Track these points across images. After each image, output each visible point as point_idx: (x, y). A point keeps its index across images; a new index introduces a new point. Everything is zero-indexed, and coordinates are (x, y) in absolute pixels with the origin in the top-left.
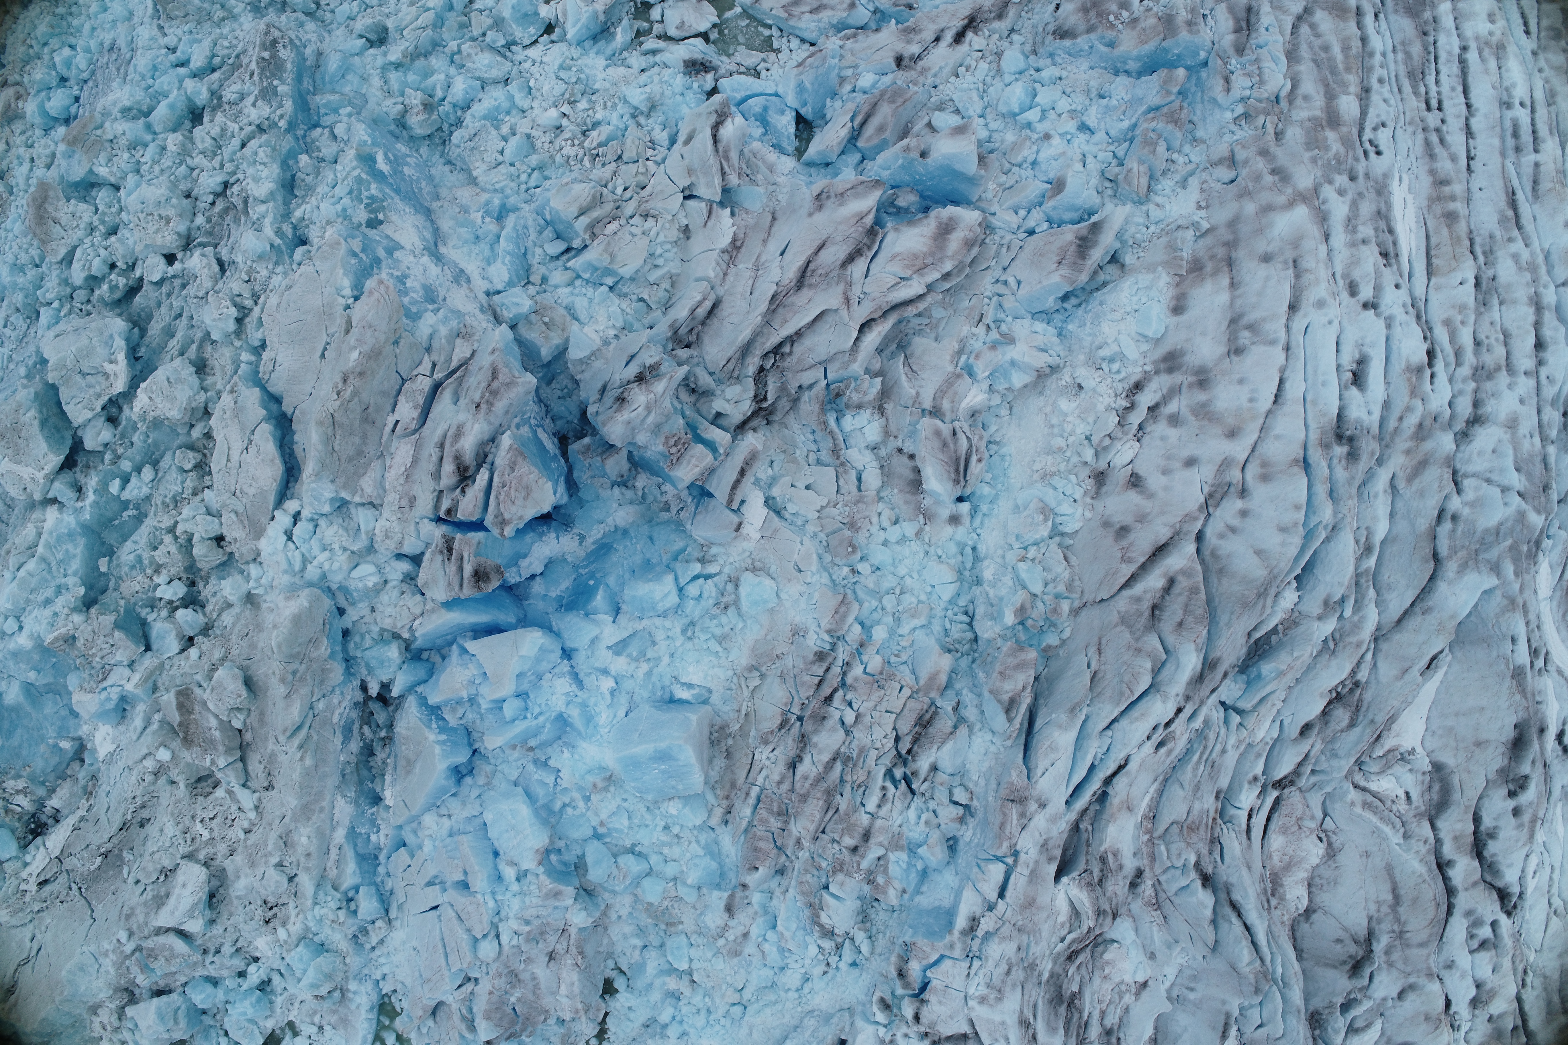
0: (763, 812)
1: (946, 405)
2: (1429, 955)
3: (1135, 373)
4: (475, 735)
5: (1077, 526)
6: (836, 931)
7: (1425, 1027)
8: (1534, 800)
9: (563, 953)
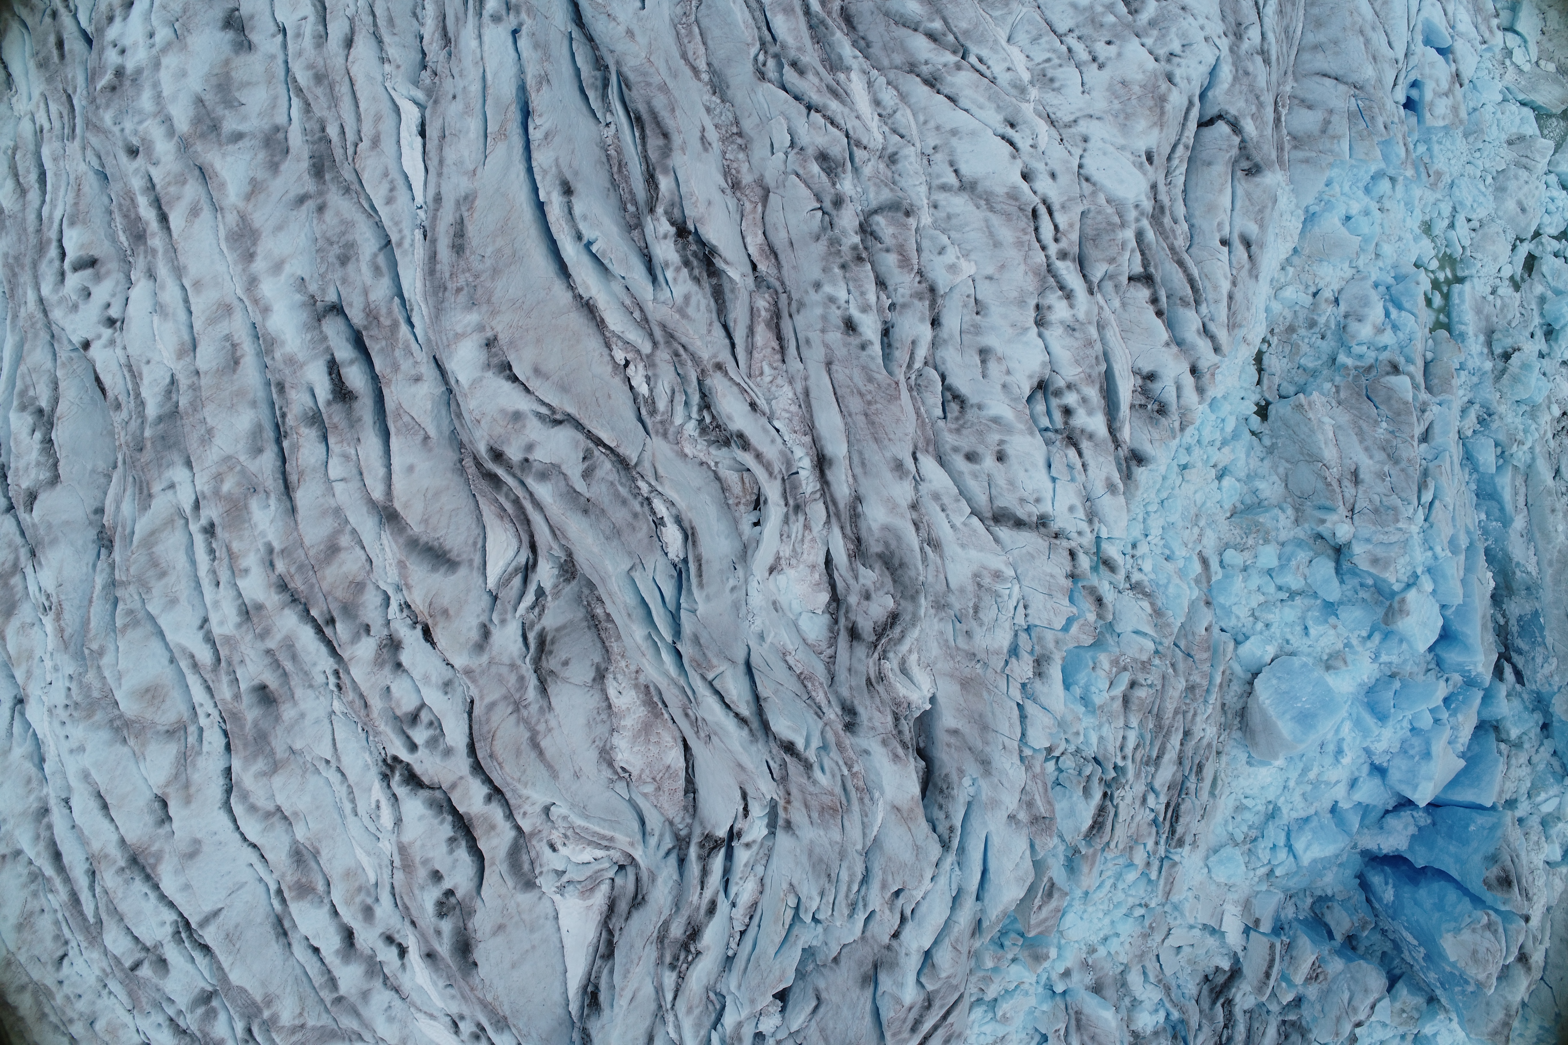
0: (1205, 683)
2: (482, 696)
4: (1433, 665)
5: (973, 1016)
6: (1131, 593)
7: (445, 600)
8: (417, 892)
9: (1346, 483)
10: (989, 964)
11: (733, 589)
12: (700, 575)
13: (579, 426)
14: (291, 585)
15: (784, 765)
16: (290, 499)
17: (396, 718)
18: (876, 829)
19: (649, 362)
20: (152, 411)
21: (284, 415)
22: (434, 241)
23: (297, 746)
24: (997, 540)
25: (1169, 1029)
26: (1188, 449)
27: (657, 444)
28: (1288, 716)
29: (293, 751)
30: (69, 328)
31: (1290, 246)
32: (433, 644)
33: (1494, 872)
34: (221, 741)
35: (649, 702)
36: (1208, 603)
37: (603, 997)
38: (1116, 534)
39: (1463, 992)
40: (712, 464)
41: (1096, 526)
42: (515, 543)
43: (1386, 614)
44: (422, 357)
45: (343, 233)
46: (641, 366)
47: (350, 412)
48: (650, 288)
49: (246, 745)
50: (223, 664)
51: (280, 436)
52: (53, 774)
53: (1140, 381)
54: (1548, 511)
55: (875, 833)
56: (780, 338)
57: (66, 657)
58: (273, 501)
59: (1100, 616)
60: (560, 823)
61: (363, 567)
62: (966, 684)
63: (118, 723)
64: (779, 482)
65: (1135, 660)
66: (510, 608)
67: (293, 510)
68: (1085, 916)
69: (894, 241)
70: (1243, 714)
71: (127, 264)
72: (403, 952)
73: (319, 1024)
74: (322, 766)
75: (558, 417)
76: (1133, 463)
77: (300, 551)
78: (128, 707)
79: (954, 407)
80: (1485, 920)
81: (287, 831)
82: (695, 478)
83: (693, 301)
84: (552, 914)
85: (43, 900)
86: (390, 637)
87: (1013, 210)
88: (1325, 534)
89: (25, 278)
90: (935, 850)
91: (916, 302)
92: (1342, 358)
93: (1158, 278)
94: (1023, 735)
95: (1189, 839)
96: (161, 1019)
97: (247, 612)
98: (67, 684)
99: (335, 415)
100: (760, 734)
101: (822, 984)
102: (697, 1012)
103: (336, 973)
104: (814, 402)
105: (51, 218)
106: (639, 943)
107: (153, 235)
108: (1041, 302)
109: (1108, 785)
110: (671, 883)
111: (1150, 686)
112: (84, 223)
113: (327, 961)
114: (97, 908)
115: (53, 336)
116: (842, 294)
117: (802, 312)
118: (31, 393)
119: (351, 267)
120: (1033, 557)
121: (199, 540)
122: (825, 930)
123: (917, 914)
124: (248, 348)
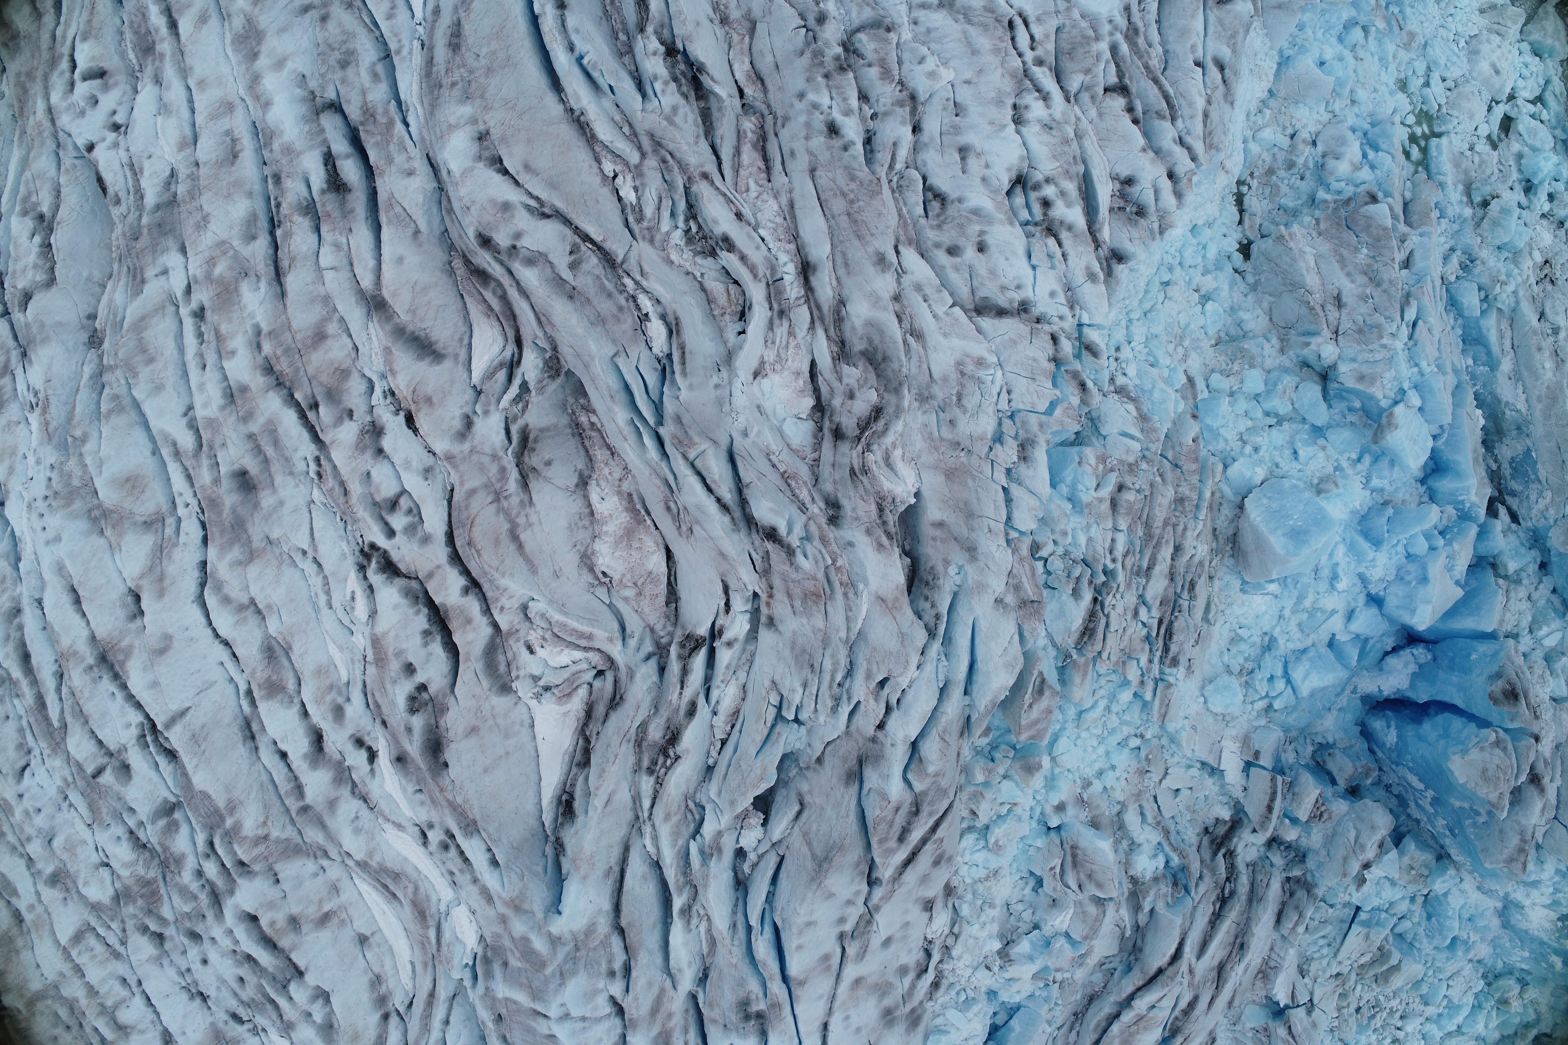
0: (1195, 497)
1: (1092, 910)
2: (462, 483)
3: (943, 997)
4: (1426, 499)
5: (964, 843)
6: (1116, 397)
7: (429, 389)
8: (388, 686)
9: (1329, 307)
10: (980, 777)
11: (717, 386)
12: (683, 363)
13: (567, 222)
14: (277, 368)
15: (767, 556)
16: (281, 284)
17: (376, 504)
18: (860, 622)
19: (637, 172)
20: (150, 200)
21: (278, 205)
22: (431, 48)
23: (274, 535)
24: (979, 331)
25: (1169, 876)
26: (1171, 269)
27: (643, 248)
28: (1280, 532)
29: (270, 541)
30: (74, 132)
31: (1266, 85)
32: (415, 431)
33: (1499, 686)
34: (198, 533)
35: (632, 509)
36: (1194, 417)
37: (577, 804)
38: (1097, 320)
39: (1474, 824)
40: (698, 275)
41: (1078, 312)
42: (500, 341)
43: (1375, 434)
44: (416, 153)
45: (345, 42)
46: (629, 178)
47: (343, 203)
48: (639, 98)
49: (222, 533)
50: (205, 448)
51: (273, 225)
52: (28, 573)
53: (1118, 186)
54: (1534, 349)
55: (859, 626)
56: (766, 159)
57: (49, 448)
58: (263, 285)
59: (1084, 402)
60: (537, 621)
61: (349, 355)
62: (951, 474)
63: (96, 513)
64: (763, 285)
65: (1121, 462)
66: (493, 400)
67: (283, 295)
68: (1079, 742)
69: (876, 56)
70: (1234, 539)
71: (134, 77)
72: (372, 756)
73: (284, 836)
74: (298, 558)
75: (546, 210)
76: (1114, 262)
77: (288, 334)
78: (107, 495)
79: (935, 205)
80: (1493, 737)
81: (259, 626)
82: (682, 284)
83: (681, 112)
84: (527, 721)
85: (9, 706)
86: (373, 423)
87: (990, 21)
88: (1312, 359)
89: (36, 89)
90: (921, 636)
91: (897, 109)
92: (1322, 195)
93: (1133, 89)
94: (1009, 518)
95: (1183, 660)
96: (120, 831)
97: (232, 395)
98: (48, 474)
99: (328, 204)
100: (742, 524)
101: (804, 787)
102: (675, 819)
103: (303, 779)
104: (798, 213)
105: (64, 37)
106: (616, 741)
107: (162, 40)
108: (1018, 102)
109: (1098, 591)
110: (649, 682)
111: (1138, 491)
112: (96, 37)
113: (293, 767)
114: (62, 711)
115: (58, 146)
116: (825, 101)
117: (787, 125)
118: (34, 199)
119: (350, 71)
120: (1015, 343)
121: (189, 324)
122: (809, 732)
123: (903, 703)
124: (247, 144)
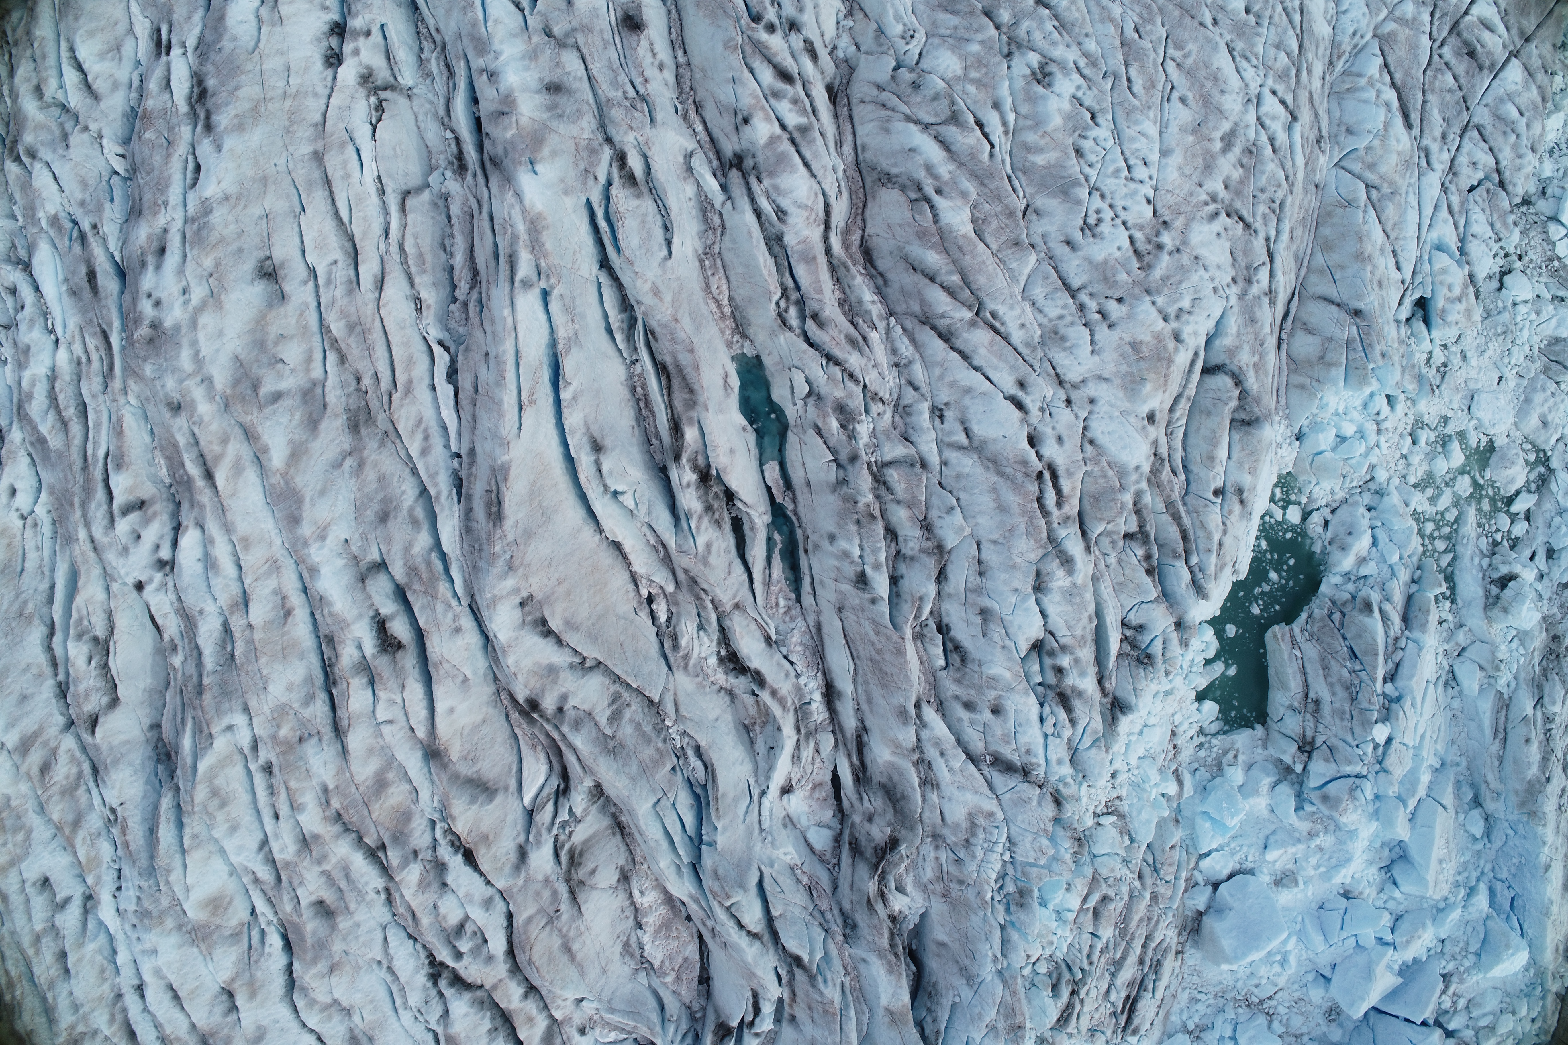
13: (607, 671)
14: (345, 818)
15: (791, 974)
16: (342, 742)
17: (443, 930)
19: (672, 600)
20: (209, 660)
21: (333, 666)
22: (469, 498)
23: (352, 951)
24: (988, 784)
27: (679, 680)
29: (348, 955)
30: (121, 568)
32: (476, 867)
34: (282, 943)
35: (668, 901)
40: (729, 687)
42: (546, 769)
44: (460, 609)
45: (382, 488)
46: (664, 602)
47: (396, 660)
49: (305, 951)
50: (284, 884)
51: (330, 685)
52: (125, 965)
53: (1127, 633)
58: (325, 744)
61: (410, 798)
62: (956, 905)
63: (186, 928)
64: (792, 714)
66: (544, 829)
67: (345, 753)
69: (905, 496)
71: (171, 504)
74: (375, 966)
75: (589, 664)
76: (1117, 710)
77: (352, 787)
78: (195, 914)
79: (955, 658)
81: (345, 1020)
83: (715, 547)
86: (436, 862)
87: (1019, 475)
89: (76, 515)
91: (924, 557)
93: (1152, 535)
95: (1143, 1028)
97: (305, 841)
98: (137, 894)
99: (381, 665)
100: (770, 946)
104: (825, 637)
105: (95, 454)
107: (200, 488)
108: (1041, 569)
109: (1075, 985)
111: (1119, 900)
115: (106, 573)
116: (856, 550)
117: (818, 555)
118: (87, 623)
121: (258, 776)
124: (296, 600)
